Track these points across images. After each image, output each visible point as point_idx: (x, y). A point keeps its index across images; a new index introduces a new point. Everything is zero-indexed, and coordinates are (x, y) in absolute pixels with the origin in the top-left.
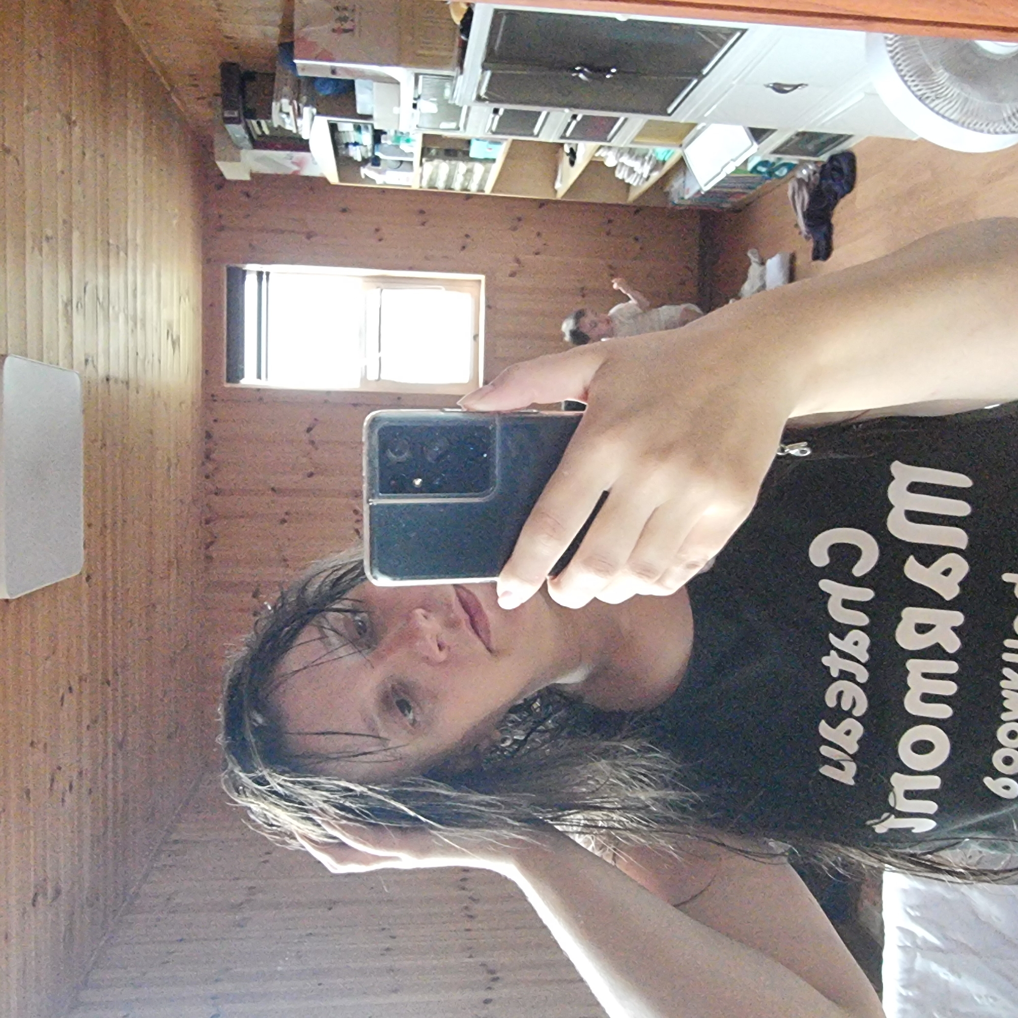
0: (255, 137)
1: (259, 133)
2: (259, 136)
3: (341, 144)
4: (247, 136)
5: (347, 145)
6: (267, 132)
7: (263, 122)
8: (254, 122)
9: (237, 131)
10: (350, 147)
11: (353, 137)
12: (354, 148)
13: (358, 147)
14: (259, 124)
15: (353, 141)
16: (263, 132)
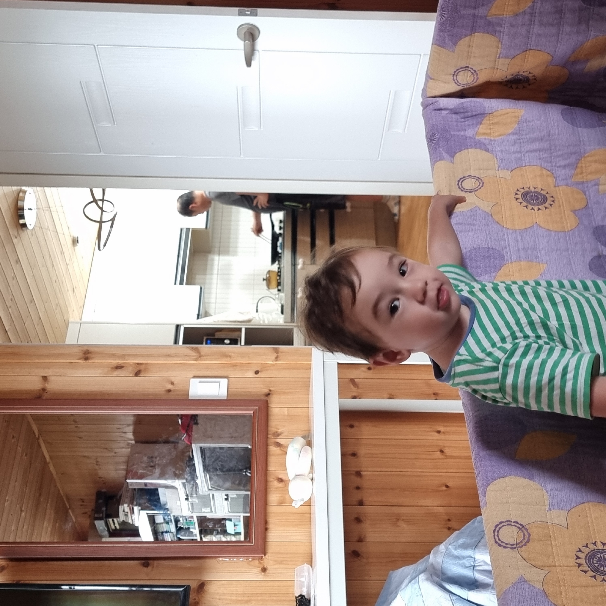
0: (111, 530)
1: (113, 527)
2: (113, 530)
3: (158, 533)
4: (106, 528)
5: (162, 533)
6: (118, 527)
7: (115, 520)
8: (111, 520)
9: (100, 525)
10: (164, 534)
11: (165, 527)
12: (166, 534)
13: (168, 534)
14: (113, 520)
15: (165, 530)
16: (115, 527)
